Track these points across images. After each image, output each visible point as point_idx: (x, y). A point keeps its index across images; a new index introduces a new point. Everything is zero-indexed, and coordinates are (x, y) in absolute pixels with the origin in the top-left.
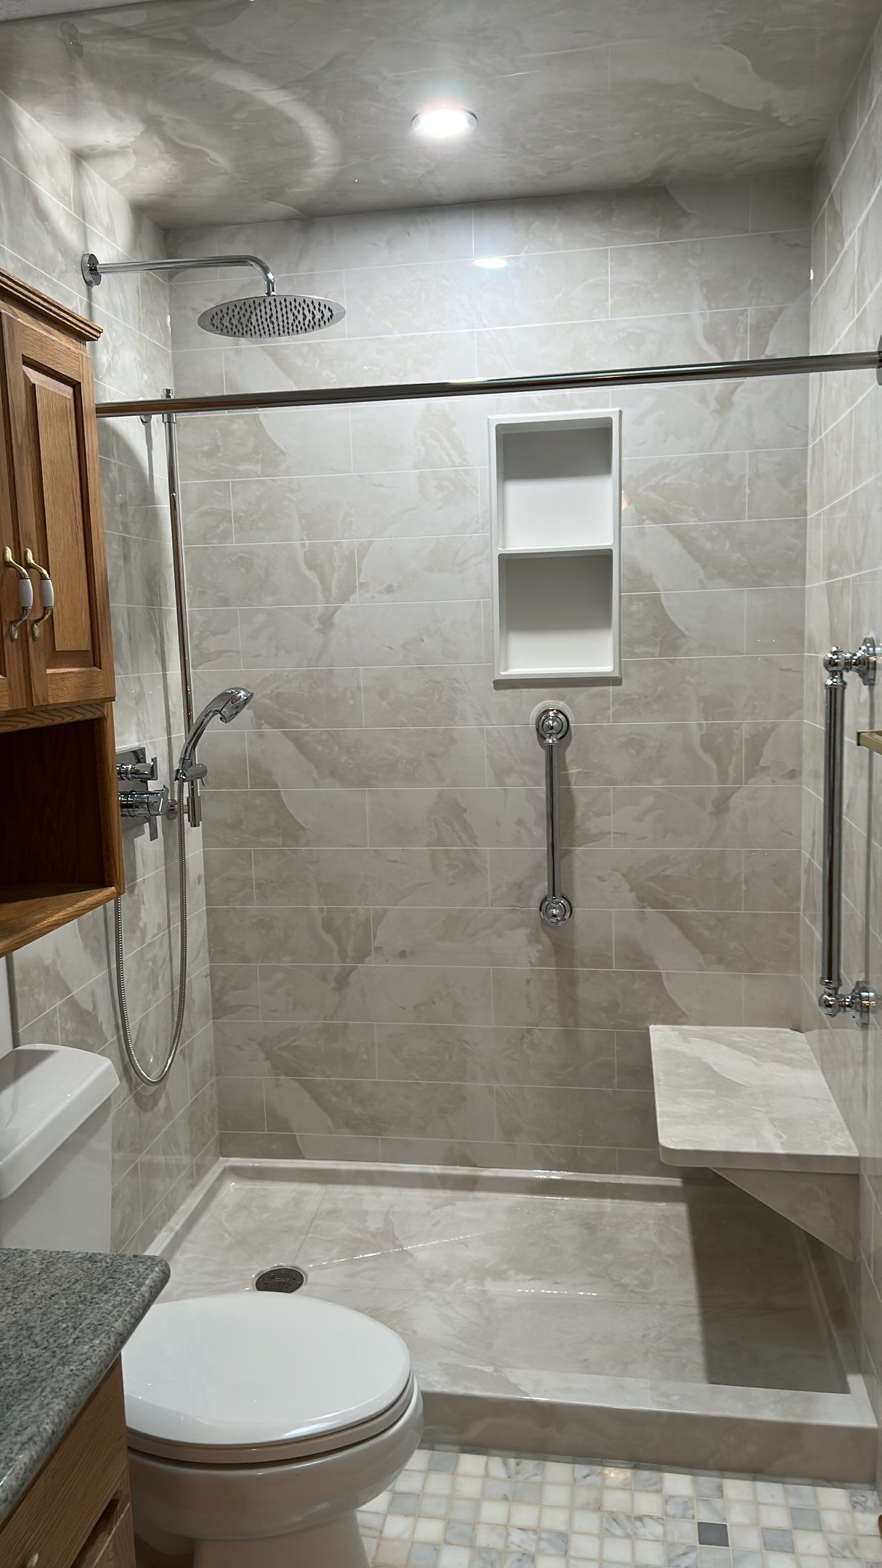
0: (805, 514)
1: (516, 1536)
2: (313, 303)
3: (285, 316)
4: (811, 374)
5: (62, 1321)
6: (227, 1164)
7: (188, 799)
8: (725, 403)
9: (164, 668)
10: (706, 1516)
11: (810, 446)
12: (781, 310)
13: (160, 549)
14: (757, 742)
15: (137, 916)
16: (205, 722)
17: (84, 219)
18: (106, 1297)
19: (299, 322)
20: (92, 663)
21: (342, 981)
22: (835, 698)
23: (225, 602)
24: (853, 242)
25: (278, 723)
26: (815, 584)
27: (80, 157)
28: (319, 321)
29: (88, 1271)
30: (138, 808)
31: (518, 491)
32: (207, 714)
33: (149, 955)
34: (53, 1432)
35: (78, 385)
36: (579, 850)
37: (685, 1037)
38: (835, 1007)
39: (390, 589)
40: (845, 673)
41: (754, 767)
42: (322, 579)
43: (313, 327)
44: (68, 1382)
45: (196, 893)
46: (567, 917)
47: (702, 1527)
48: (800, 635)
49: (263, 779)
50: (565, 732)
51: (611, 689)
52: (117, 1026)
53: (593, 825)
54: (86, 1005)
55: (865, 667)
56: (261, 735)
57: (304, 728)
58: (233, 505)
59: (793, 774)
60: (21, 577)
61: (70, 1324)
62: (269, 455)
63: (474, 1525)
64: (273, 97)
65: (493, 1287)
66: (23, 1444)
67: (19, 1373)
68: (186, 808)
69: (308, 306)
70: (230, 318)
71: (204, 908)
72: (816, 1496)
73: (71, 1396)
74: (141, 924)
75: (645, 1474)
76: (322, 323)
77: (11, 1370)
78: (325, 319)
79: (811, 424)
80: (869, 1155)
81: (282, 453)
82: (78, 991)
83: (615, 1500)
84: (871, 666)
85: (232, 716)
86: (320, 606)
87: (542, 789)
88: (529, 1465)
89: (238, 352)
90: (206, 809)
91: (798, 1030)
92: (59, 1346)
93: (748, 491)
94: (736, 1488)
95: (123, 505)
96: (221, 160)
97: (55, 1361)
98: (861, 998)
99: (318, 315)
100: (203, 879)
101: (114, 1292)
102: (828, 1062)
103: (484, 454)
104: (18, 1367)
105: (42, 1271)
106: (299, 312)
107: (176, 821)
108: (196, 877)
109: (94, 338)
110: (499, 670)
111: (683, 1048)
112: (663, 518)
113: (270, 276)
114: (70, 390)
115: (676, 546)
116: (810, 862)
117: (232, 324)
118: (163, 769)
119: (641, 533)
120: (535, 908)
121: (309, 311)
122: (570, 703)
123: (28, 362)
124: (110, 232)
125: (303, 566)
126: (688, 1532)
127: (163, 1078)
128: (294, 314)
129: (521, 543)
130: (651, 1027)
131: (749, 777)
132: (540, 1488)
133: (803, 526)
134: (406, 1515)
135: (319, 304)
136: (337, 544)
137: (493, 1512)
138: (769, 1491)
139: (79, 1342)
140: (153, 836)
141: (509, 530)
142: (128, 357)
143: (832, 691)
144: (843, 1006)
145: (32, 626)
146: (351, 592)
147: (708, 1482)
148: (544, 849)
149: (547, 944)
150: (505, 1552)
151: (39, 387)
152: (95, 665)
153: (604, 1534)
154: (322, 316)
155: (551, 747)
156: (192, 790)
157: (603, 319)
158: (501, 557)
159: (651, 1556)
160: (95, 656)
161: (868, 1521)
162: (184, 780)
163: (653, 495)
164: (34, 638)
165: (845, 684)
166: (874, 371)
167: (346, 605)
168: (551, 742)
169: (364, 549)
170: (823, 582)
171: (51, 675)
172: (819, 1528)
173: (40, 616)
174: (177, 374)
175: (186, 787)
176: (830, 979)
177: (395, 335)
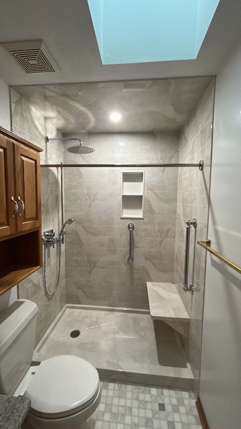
0: (177, 191)
1: (120, 409)
2: (89, 148)
3: (84, 150)
4: (179, 167)
6: (67, 306)
8: (163, 171)
9: (59, 214)
10: (161, 402)
11: (179, 179)
12: (174, 155)
13: (59, 192)
14: (168, 231)
17: (46, 130)
19: (86, 151)
21: (90, 272)
22: (188, 230)
23: (71, 201)
24: (191, 143)
25: (80, 224)
26: (179, 204)
27: (46, 118)
30: (50, 242)
31: (126, 184)
32: (66, 223)
33: (53, 269)
35: (36, 161)
37: (153, 285)
38: (186, 290)
39: (102, 200)
40: (190, 225)
41: (167, 236)
42: (90, 198)
43: (89, 153)
45: (63, 256)
46: (132, 262)
47: (159, 404)
48: (176, 212)
49: (77, 234)
50: (133, 228)
51: (142, 220)
53: (138, 245)
54: (37, 283)
55: (194, 224)
56: (76, 226)
57: (85, 225)
58: (74, 184)
59: (174, 237)
60: (15, 204)
62: (80, 175)
63: (112, 405)
65: (117, 336)
68: (61, 240)
72: (182, 394)
74: (51, 264)
75: (147, 388)
79: (179, 175)
81: (83, 175)
82: (35, 281)
83: (141, 397)
84: (196, 224)
85: (71, 223)
86: (89, 203)
87: (129, 238)
88: (123, 386)
90: (65, 240)
91: (174, 284)
93: (167, 186)
94: (166, 392)
95: (52, 184)
96: (73, 121)
98: (191, 288)
99: (90, 150)
100: (64, 253)
103: (120, 177)
106: (86, 149)
107: (59, 243)
110: (121, 216)
111: (153, 288)
112: (151, 190)
113: (81, 143)
114: (34, 162)
115: (154, 195)
116: (177, 254)
117: (73, 151)
118: (57, 234)
119: (148, 192)
120: (127, 259)
122: (134, 222)
123: (21, 155)
124: (52, 133)
125: (86, 196)
126: (156, 407)
127: (54, 294)
129: (126, 194)
130: (147, 283)
131: (166, 237)
133: (177, 193)
136: (92, 192)
137: (116, 401)
138: (172, 392)
140: (53, 247)
141: (124, 191)
142: (54, 156)
143: (188, 228)
144: (188, 290)
145: (19, 214)
146: (95, 201)
147: (160, 390)
148: (129, 249)
149: (128, 267)
150: (118, 414)
151: (25, 161)
152: (37, 220)
153: (139, 408)
154: (91, 151)
155: (131, 231)
156: (63, 237)
157: (142, 155)
158: (122, 196)
159: (149, 414)
160: (37, 217)
161: (194, 402)
162: (61, 235)
163: (150, 186)
164: (19, 216)
165: (190, 227)
166: (198, 167)
167: (93, 203)
168: (131, 230)
169: (97, 193)
170: (182, 204)
171: (23, 224)
172: (183, 405)
173: (20, 212)
174: (64, 160)
175: (61, 236)
176: (186, 284)
177: (105, 155)
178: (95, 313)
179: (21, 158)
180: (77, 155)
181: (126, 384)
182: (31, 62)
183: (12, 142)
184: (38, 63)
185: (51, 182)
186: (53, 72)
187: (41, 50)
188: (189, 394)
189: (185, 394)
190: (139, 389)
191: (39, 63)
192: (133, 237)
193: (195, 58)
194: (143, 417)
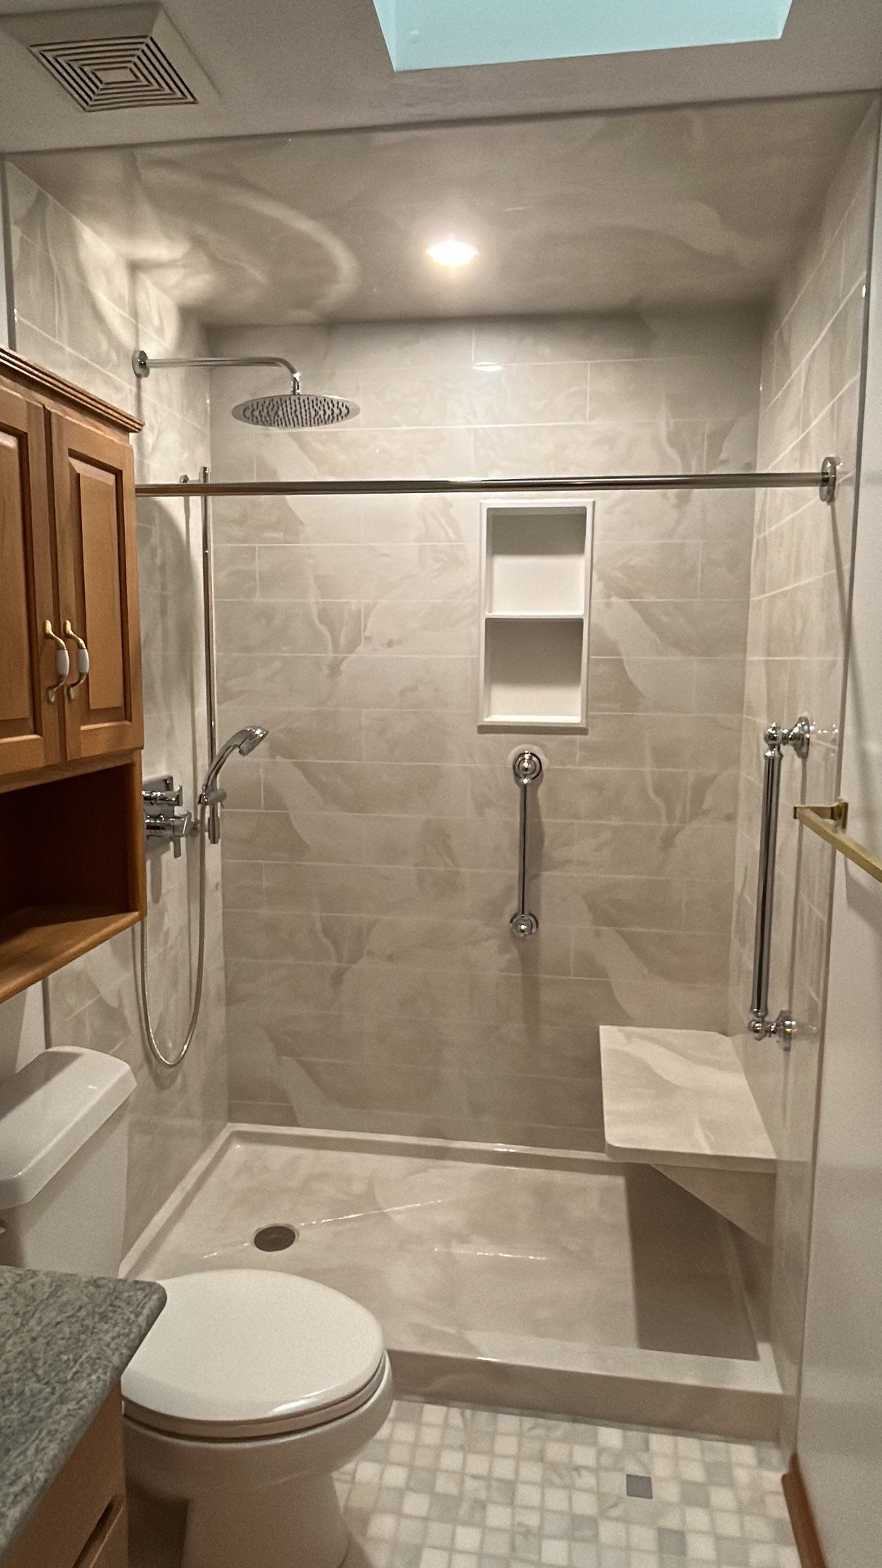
0: (748, 596)
1: (470, 1484)
2: (332, 402)
3: (308, 412)
4: (758, 489)
5: (64, 1353)
6: (234, 1129)
7: (209, 819)
10: (635, 1470)
11: (755, 540)
12: (732, 423)
13: (193, 604)
14: (702, 786)
15: (160, 924)
16: (225, 755)
17: (136, 319)
18: (106, 1327)
19: (320, 416)
20: (124, 717)
21: (338, 978)
22: (772, 769)
23: (247, 649)
24: (800, 372)
25: (291, 754)
26: (755, 657)
27: (135, 268)
28: (337, 415)
29: (91, 1297)
30: (164, 830)
31: (504, 563)
32: (228, 749)
33: (172, 954)
34: (46, 1480)
35: (120, 474)
36: (546, 874)
37: (629, 1037)
38: (761, 1032)
39: (390, 644)
40: (782, 746)
41: (697, 810)
42: (332, 632)
43: (332, 421)
44: (63, 1423)
45: (214, 900)
46: (534, 930)
47: (630, 1478)
48: (740, 701)
49: (274, 800)
50: (537, 772)
51: (578, 737)
52: (140, 1018)
53: (558, 853)
54: (113, 1003)
55: (800, 742)
56: (273, 764)
57: (312, 759)
58: (259, 566)
59: (731, 818)
60: (59, 647)
61: (71, 1357)
62: (291, 526)
63: (434, 1471)
64: (304, 225)
65: (459, 1250)
66: (16, 1496)
67: (20, 1411)
68: (207, 827)
69: (328, 403)
70: (260, 412)
71: (221, 912)
72: (728, 1452)
73: (65, 1439)
74: (164, 931)
75: (581, 1427)
76: (340, 418)
77: (12, 1408)
78: (343, 414)
79: (756, 521)
80: (786, 1157)
81: (302, 523)
82: (107, 992)
83: (556, 1452)
84: (806, 742)
85: (249, 751)
86: (330, 655)
87: (517, 820)
88: (483, 1416)
89: (267, 435)
90: (224, 828)
91: (725, 1033)
92: (59, 1382)
93: (700, 575)
94: (661, 1442)
95: (162, 568)
96: (258, 275)
97: (54, 1398)
98: (784, 1025)
99: (336, 411)
100: (220, 887)
101: (113, 1321)
102: (751, 1068)
103: (477, 535)
104: (19, 1405)
105: (51, 1295)
106: (320, 408)
107: (198, 838)
108: (215, 884)
109: (137, 430)
110: (483, 717)
111: (630, 1049)
112: (626, 594)
113: (297, 376)
114: (113, 477)
115: (636, 617)
116: (741, 895)
117: (261, 416)
118: (188, 797)
119: (608, 605)
120: (506, 923)
121: (329, 408)
122: (542, 747)
123: (73, 454)
124: (160, 331)
125: (317, 621)
126: (617, 1483)
127: (179, 1062)
128: (315, 410)
129: (504, 610)
130: (602, 1028)
131: (693, 817)
132: (493, 1435)
133: (746, 606)
134: (374, 1461)
135: (338, 403)
136: (346, 603)
137: (451, 1460)
138: (688, 1446)
139: (78, 1378)
140: (177, 854)
141: (495, 596)
142: (171, 439)
143: (770, 761)
144: (769, 1032)
145: (68, 690)
146: (360, 649)
147: (636, 1436)
148: (515, 872)
149: (515, 952)
150: (460, 1498)
151: (83, 476)
152: (126, 719)
153: (544, 1484)
154: (340, 412)
155: (525, 786)
156: (213, 811)
157: (581, 423)
158: (488, 621)
159: (585, 1505)
160: (126, 710)
161: (773, 1479)
162: (206, 804)
163: (620, 575)
164: (70, 699)
165: (781, 756)
166: (817, 489)
167: (352, 656)
168: (525, 781)
169: (369, 609)
170: (763, 658)
171: (84, 731)
172: (731, 1484)
173: (75, 681)
174: (214, 452)
175: (208, 809)
176: (758, 1008)
177: (404, 428)
178: (361, 1165)
179: (72, 469)
180: (274, 430)
181: (496, 1411)
182: (108, 77)
183: (41, 406)
184: (134, 79)
185: (158, 561)
186: (193, 103)
187: (152, 39)
188: (758, 1453)
189: (743, 1454)
190: (548, 1428)
191: (136, 76)
192: (537, 814)
193: (779, 36)
194: (561, 1513)
